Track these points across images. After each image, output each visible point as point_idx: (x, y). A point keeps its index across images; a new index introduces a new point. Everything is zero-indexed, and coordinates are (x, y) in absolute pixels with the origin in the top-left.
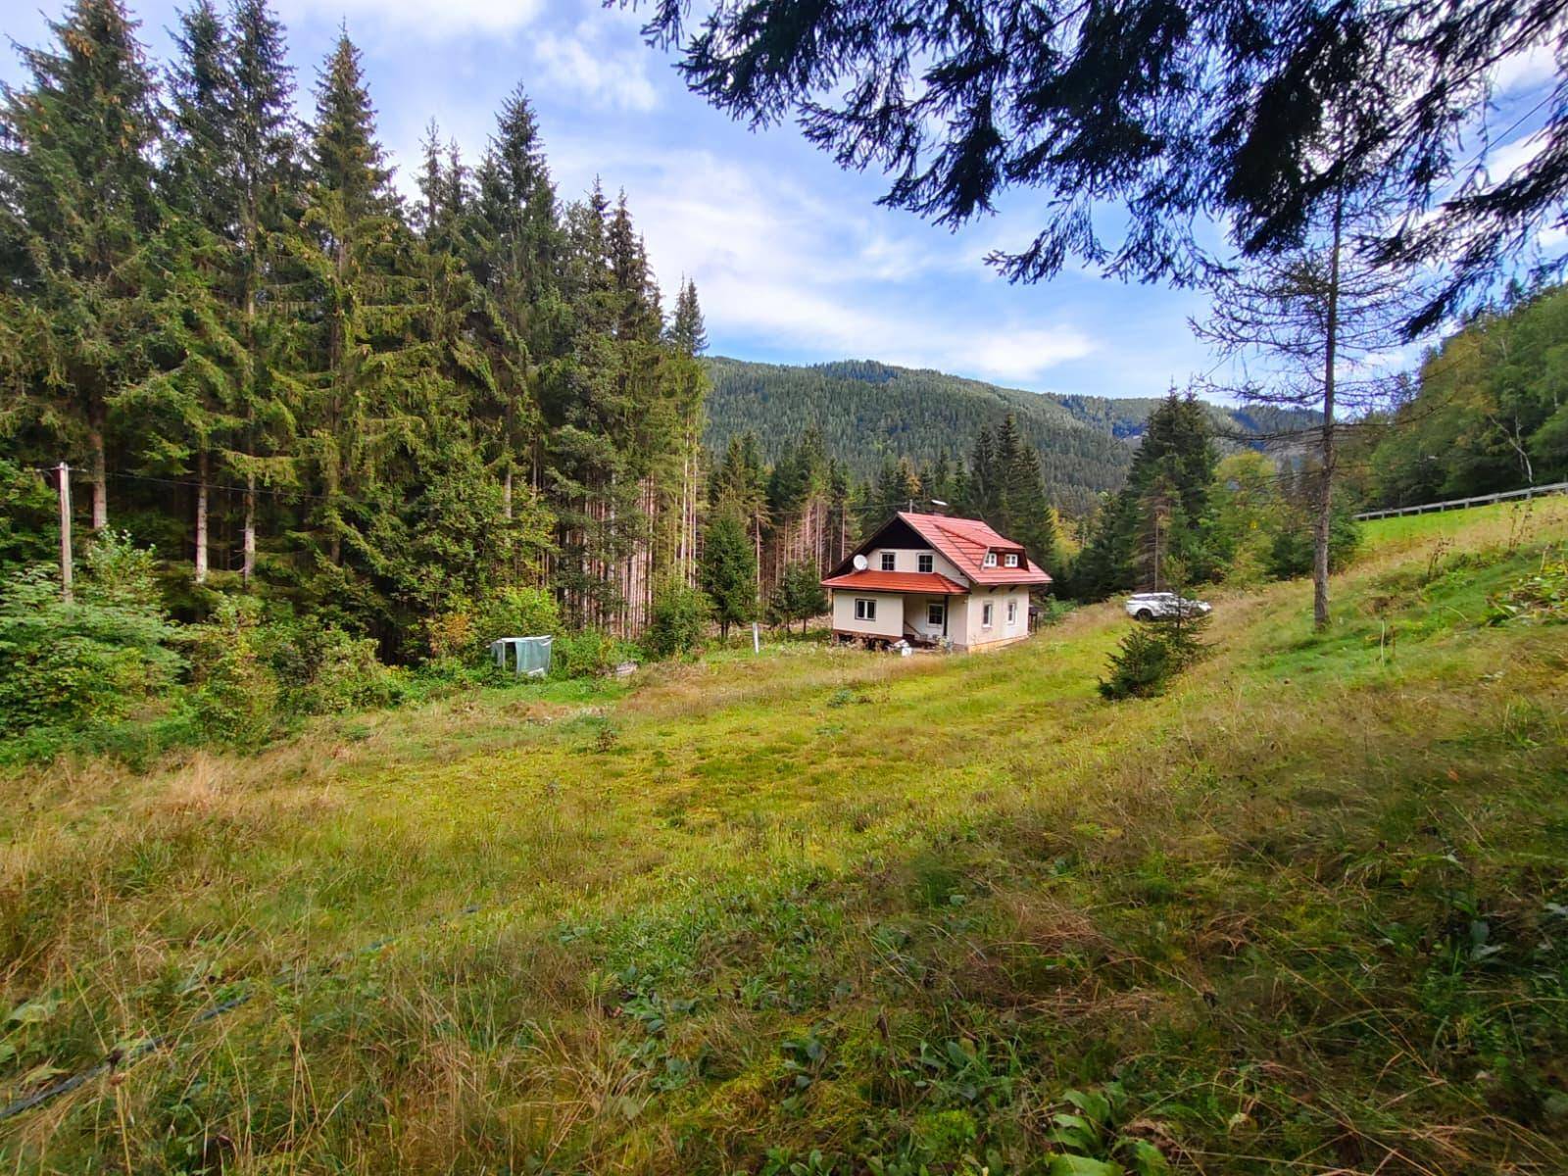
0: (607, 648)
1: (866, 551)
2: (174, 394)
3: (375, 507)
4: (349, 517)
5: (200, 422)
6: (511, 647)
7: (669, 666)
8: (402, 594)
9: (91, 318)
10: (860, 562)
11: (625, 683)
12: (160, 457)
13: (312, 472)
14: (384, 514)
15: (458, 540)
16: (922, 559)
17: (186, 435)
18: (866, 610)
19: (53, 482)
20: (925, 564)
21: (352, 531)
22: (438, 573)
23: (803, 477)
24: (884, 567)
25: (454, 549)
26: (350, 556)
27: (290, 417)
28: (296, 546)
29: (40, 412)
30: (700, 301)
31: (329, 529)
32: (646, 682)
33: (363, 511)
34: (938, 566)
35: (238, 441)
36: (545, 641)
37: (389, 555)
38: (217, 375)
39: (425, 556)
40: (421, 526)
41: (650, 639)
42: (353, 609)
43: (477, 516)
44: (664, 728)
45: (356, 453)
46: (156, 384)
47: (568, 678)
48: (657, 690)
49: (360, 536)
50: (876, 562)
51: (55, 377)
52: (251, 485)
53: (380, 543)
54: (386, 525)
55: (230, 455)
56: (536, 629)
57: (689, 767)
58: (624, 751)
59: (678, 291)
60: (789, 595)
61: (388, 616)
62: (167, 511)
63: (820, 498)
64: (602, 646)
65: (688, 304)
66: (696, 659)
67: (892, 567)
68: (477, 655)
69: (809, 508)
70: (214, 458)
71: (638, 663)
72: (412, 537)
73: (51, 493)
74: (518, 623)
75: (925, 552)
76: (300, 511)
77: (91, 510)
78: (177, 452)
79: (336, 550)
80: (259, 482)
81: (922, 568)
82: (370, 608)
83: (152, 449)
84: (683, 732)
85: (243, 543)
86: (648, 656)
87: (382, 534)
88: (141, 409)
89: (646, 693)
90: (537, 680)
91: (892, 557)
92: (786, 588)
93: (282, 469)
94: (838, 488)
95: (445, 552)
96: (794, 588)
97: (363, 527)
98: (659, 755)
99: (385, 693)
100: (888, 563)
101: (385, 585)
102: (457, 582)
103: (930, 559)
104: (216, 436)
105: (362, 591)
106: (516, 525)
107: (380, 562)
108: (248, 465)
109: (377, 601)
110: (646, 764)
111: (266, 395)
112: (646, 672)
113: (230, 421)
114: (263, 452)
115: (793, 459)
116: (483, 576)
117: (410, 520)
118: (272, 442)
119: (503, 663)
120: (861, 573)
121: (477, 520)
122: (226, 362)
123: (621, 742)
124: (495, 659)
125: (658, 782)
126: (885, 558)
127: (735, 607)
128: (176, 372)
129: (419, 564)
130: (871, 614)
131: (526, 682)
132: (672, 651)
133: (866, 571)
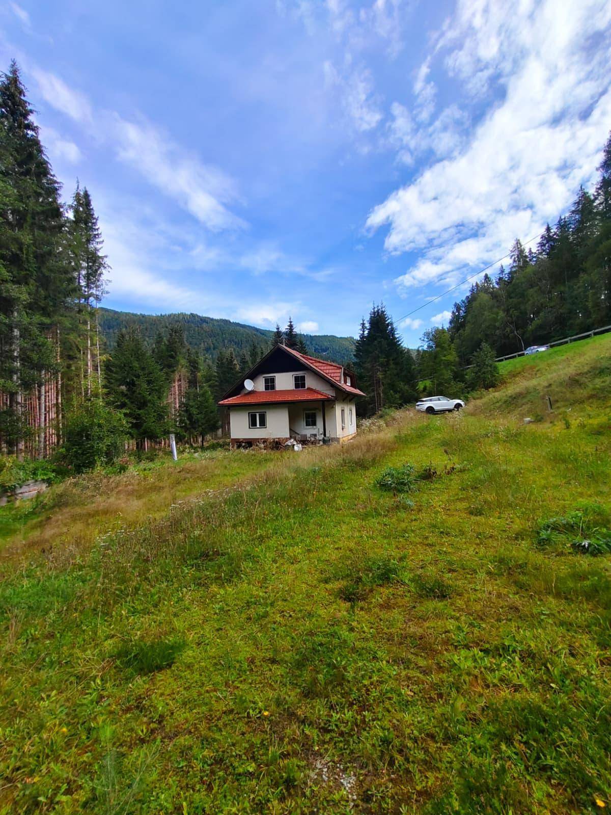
1: (253, 377)
7: (91, 479)
10: (249, 385)
11: (28, 507)
16: (297, 379)
18: (257, 420)
20: (300, 383)
23: (172, 357)
24: (268, 387)
30: (94, 205)
32: (60, 502)
34: (310, 382)
41: (64, 457)
48: (78, 510)
50: (260, 384)
59: (75, 191)
60: (190, 417)
63: (184, 370)
65: (84, 202)
66: (123, 469)
67: (273, 387)
69: (177, 377)
71: (49, 482)
75: (300, 374)
81: (297, 386)
86: (62, 473)
89: (60, 516)
91: (273, 380)
92: (187, 411)
94: (194, 366)
96: (194, 411)
100: (270, 384)
103: (303, 378)
112: (59, 488)
115: (163, 347)
120: (250, 393)
126: (267, 381)
127: (150, 422)
130: (263, 424)
132: (91, 464)
133: (252, 393)
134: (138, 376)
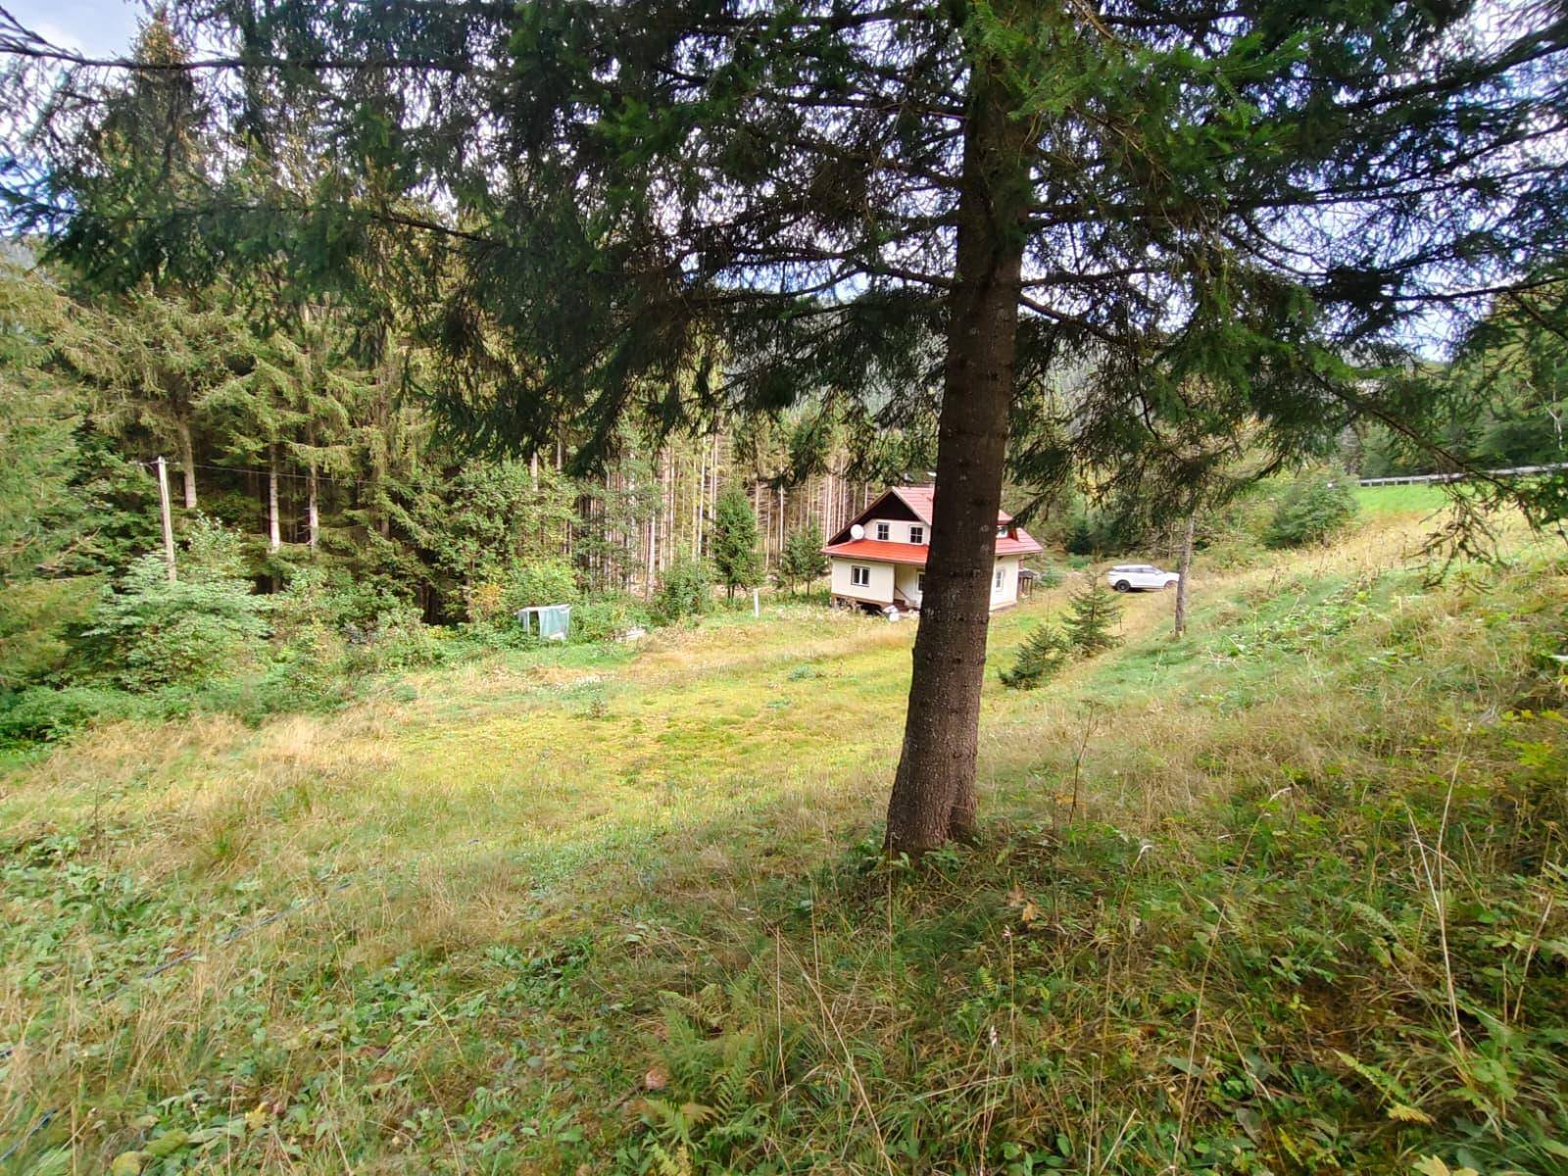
0: (619, 615)
1: (863, 521)
2: (248, 398)
3: (417, 489)
4: (397, 498)
5: (270, 419)
6: (535, 615)
7: (672, 631)
8: (443, 564)
9: (175, 334)
11: (631, 648)
12: (238, 451)
13: (363, 458)
14: (426, 494)
15: (490, 516)
16: (914, 530)
17: (259, 431)
18: (861, 576)
19: (153, 471)
20: (916, 535)
21: (398, 509)
22: (472, 545)
24: (880, 537)
25: (486, 524)
26: (397, 532)
27: (343, 412)
28: (352, 522)
29: (138, 415)
31: (380, 508)
32: (649, 648)
33: (407, 492)
34: (927, 538)
35: (301, 435)
36: (565, 610)
37: (431, 529)
38: (282, 378)
39: (462, 531)
40: (457, 504)
41: (660, 604)
42: (401, 577)
43: (506, 495)
44: (649, 697)
45: (400, 444)
46: (233, 388)
47: (584, 641)
48: (657, 656)
49: (405, 514)
50: (872, 531)
51: (149, 385)
52: (313, 470)
53: (422, 521)
54: (426, 503)
55: (295, 446)
56: (556, 599)
57: (656, 735)
58: (613, 718)
60: (793, 560)
61: (431, 583)
62: (245, 492)
64: (614, 613)
66: (697, 625)
67: (886, 537)
68: (505, 621)
70: (281, 447)
71: (645, 628)
72: (449, 512)
73: (152, 481)
74: (541, 594)
75: (916, 524)
76: (354, 493)
77: (184, 493)
78: (253, 445)
79: (386, 526)
80: (320, 469)
81: (914, 541)
82: (416, 576)
83: (232, 444)
84: (664, 701)
85: (308, 519)
86: (656, 620)
87: (424, 512)
88: (220, 410)
89: (647, 658)
90: (557, 643)
91: (887, 528)
92: (790, 553)
93: (337, 458)
95: (478, 527)
96: (797, 554)
97: (407, 505)
98: (638, 722)
99: (430, 655)
100: (883, 532)
101: (428, 556)
102: (489, 553)
103: (920, 531)
104: (283, 430)
105: (410, 562)
106: (540, 501)
107: (423, 537)
108: (309, 454)
109: (422, 570)
110: (625, 731)
111: (323, 393)
112: (651, 637)
113: (294, 417)
114: (321, 443)
116: (511, 548)
117: (449, 499)
118: (330, 434)
119: (528, 628)
120: (857, 542)
121: (506, 497)
122: (288, 364)
123: (612, 709)
124: (521, 625)
125: (629, 747)
126: (880, 528)
127: (738, 573)
128: (248, 378)
129: (456, 538)
130: (865, 580)
131: (547, 646)
132: (677, 616)
133: (863, 540)
134: (732, 523)
